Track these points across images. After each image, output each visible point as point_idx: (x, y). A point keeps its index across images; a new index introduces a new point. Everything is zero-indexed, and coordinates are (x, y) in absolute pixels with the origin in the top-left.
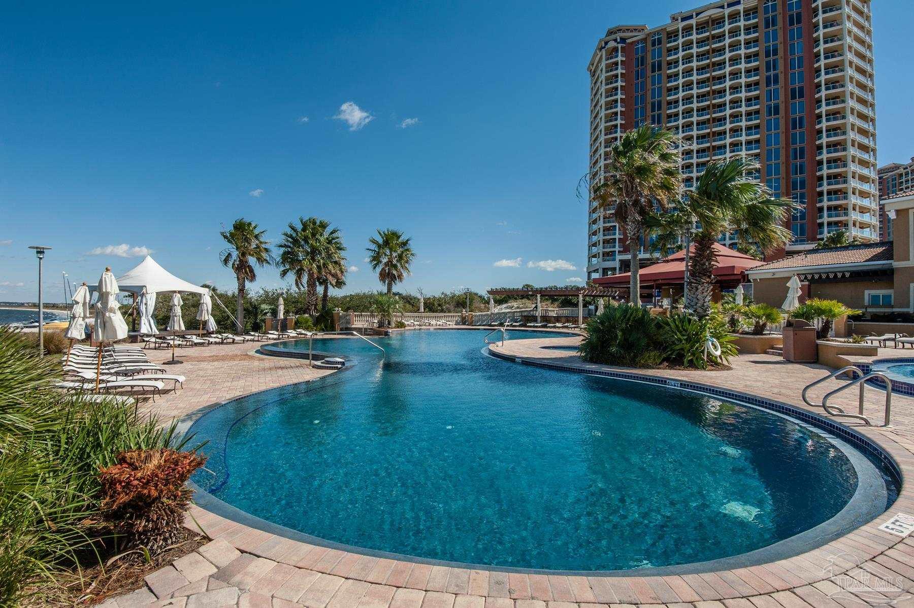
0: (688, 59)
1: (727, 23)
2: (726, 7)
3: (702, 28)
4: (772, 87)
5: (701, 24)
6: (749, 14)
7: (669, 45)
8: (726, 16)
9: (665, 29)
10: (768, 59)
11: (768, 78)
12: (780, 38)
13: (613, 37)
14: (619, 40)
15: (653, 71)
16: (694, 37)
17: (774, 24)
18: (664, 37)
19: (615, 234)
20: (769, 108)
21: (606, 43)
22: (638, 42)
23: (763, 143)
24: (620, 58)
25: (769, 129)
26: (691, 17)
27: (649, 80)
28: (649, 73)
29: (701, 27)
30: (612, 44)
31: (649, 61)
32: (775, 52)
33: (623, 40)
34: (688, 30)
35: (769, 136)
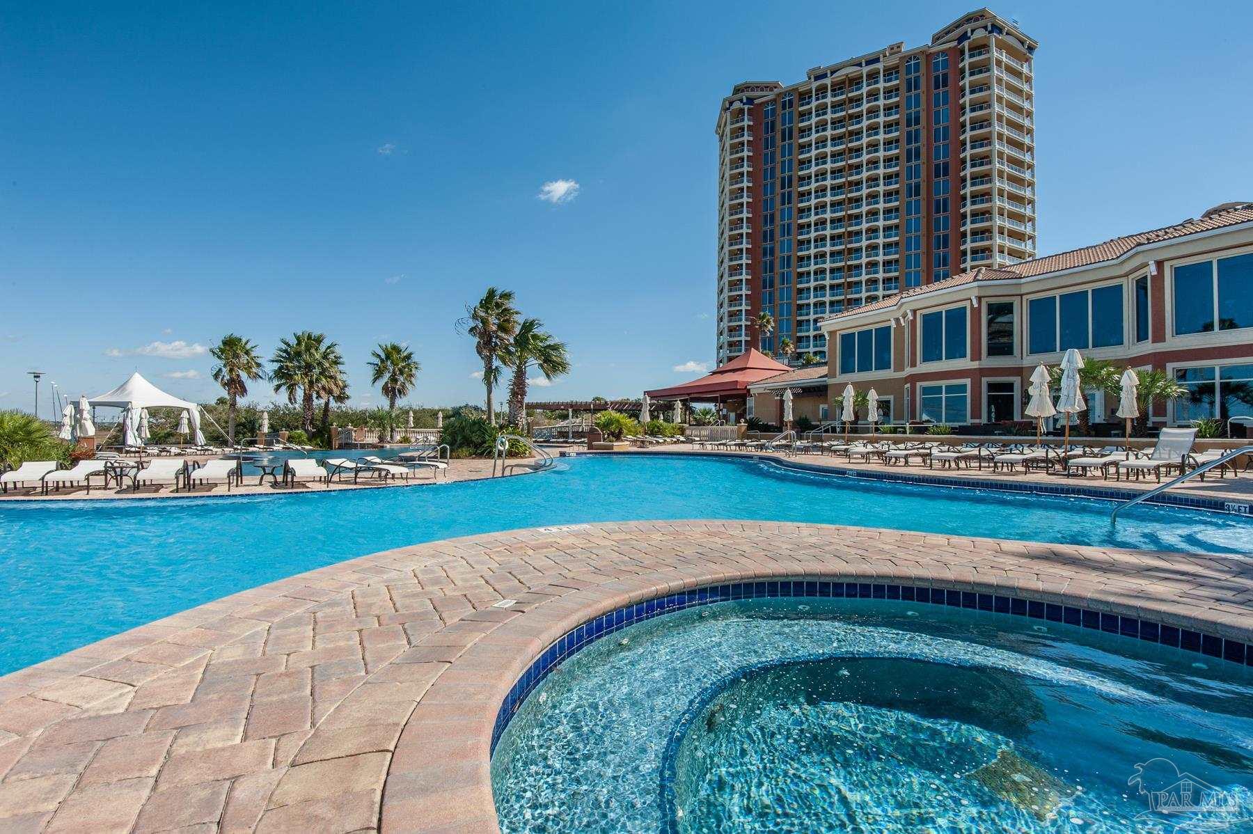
0: (822, 126)
1: (865, 83)
2: (864, 64)
3: (839, 89)
4: (913, 163)
5: (838, 84)
6: (892, 74)
7: (801, 109)
8: (865, 76)
9: (797, 89)
10: (909, 129)
11: (909, 152)
12: (923, 105)
13: (739, 96)
14: (745, 101)
15: (783, 139)
16: (829, 100)
17: (917, 87)
18: (795, 98)
19: (741, 336)
20: (909, 187)
21: (731, 103)
22: (767, 102)
23: (903, 228)
24: (746, 123)
25: (909, 213)
26: (824, 76)
27: (779, 151)
28: (779, 142)
29: (838, 87)
30: (737, 105)
31: (779, 127)
32: (917, 122)
33: (750, 101)
34: (822, 90)
35: (909, 221)
